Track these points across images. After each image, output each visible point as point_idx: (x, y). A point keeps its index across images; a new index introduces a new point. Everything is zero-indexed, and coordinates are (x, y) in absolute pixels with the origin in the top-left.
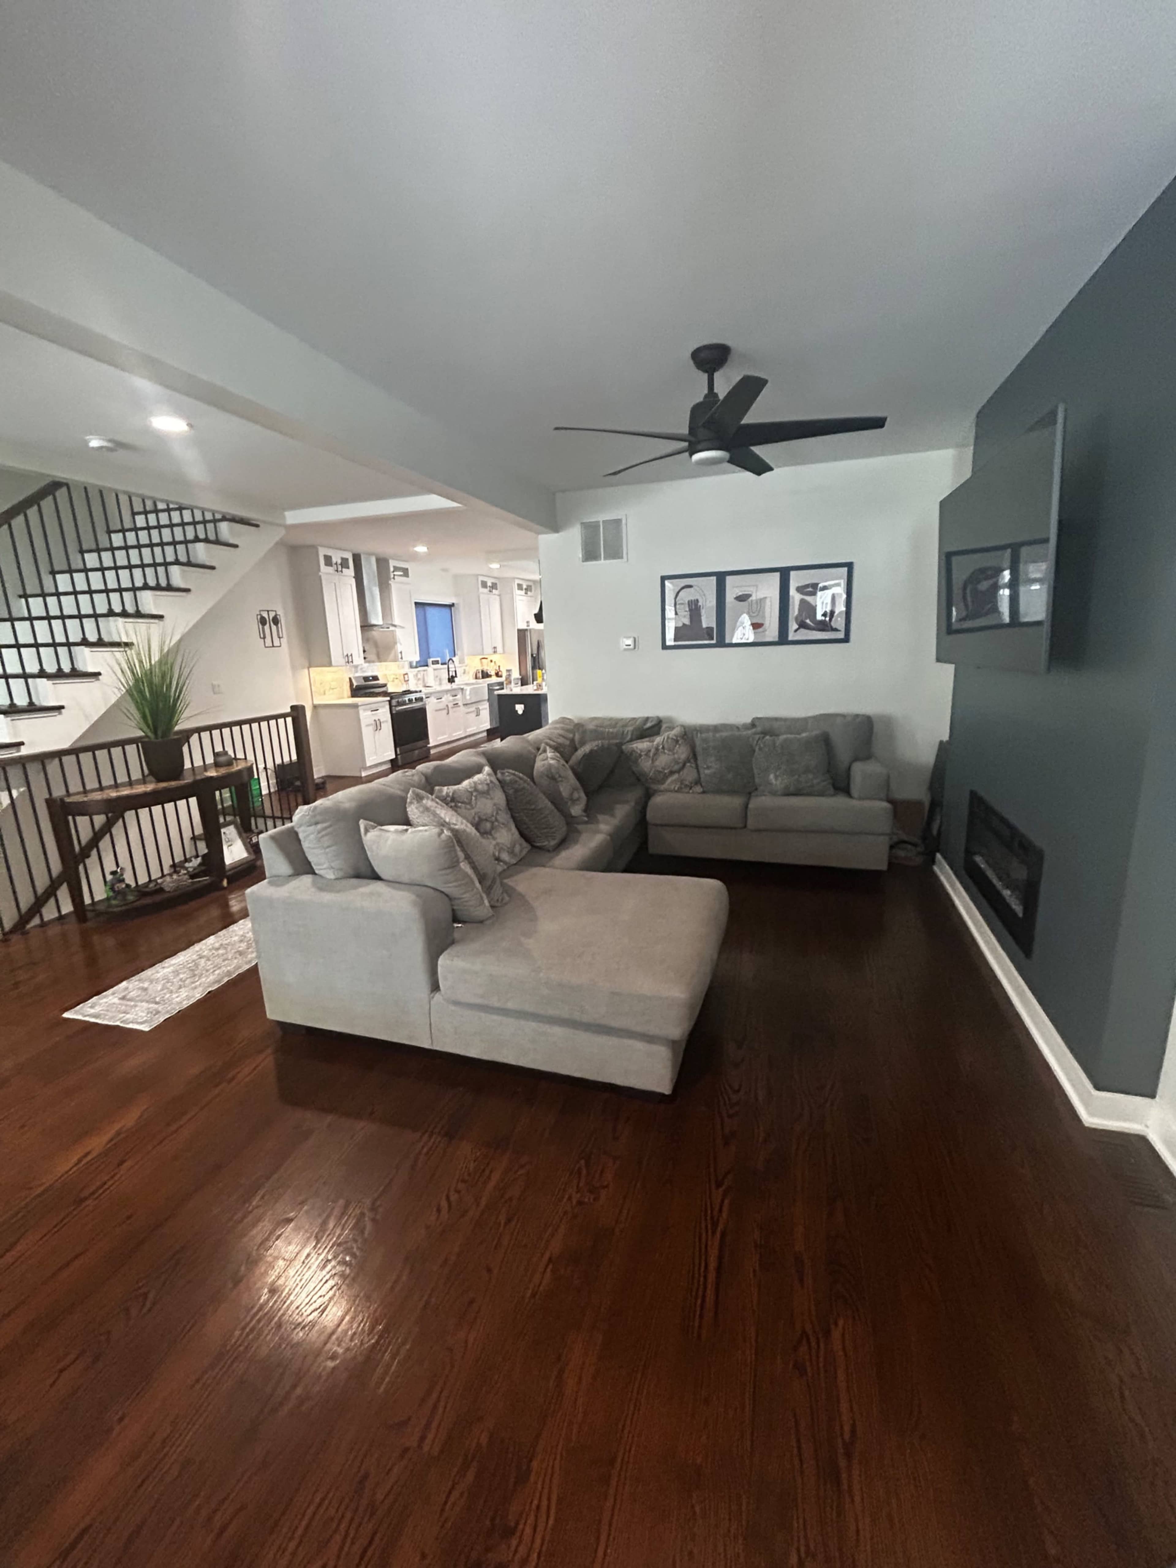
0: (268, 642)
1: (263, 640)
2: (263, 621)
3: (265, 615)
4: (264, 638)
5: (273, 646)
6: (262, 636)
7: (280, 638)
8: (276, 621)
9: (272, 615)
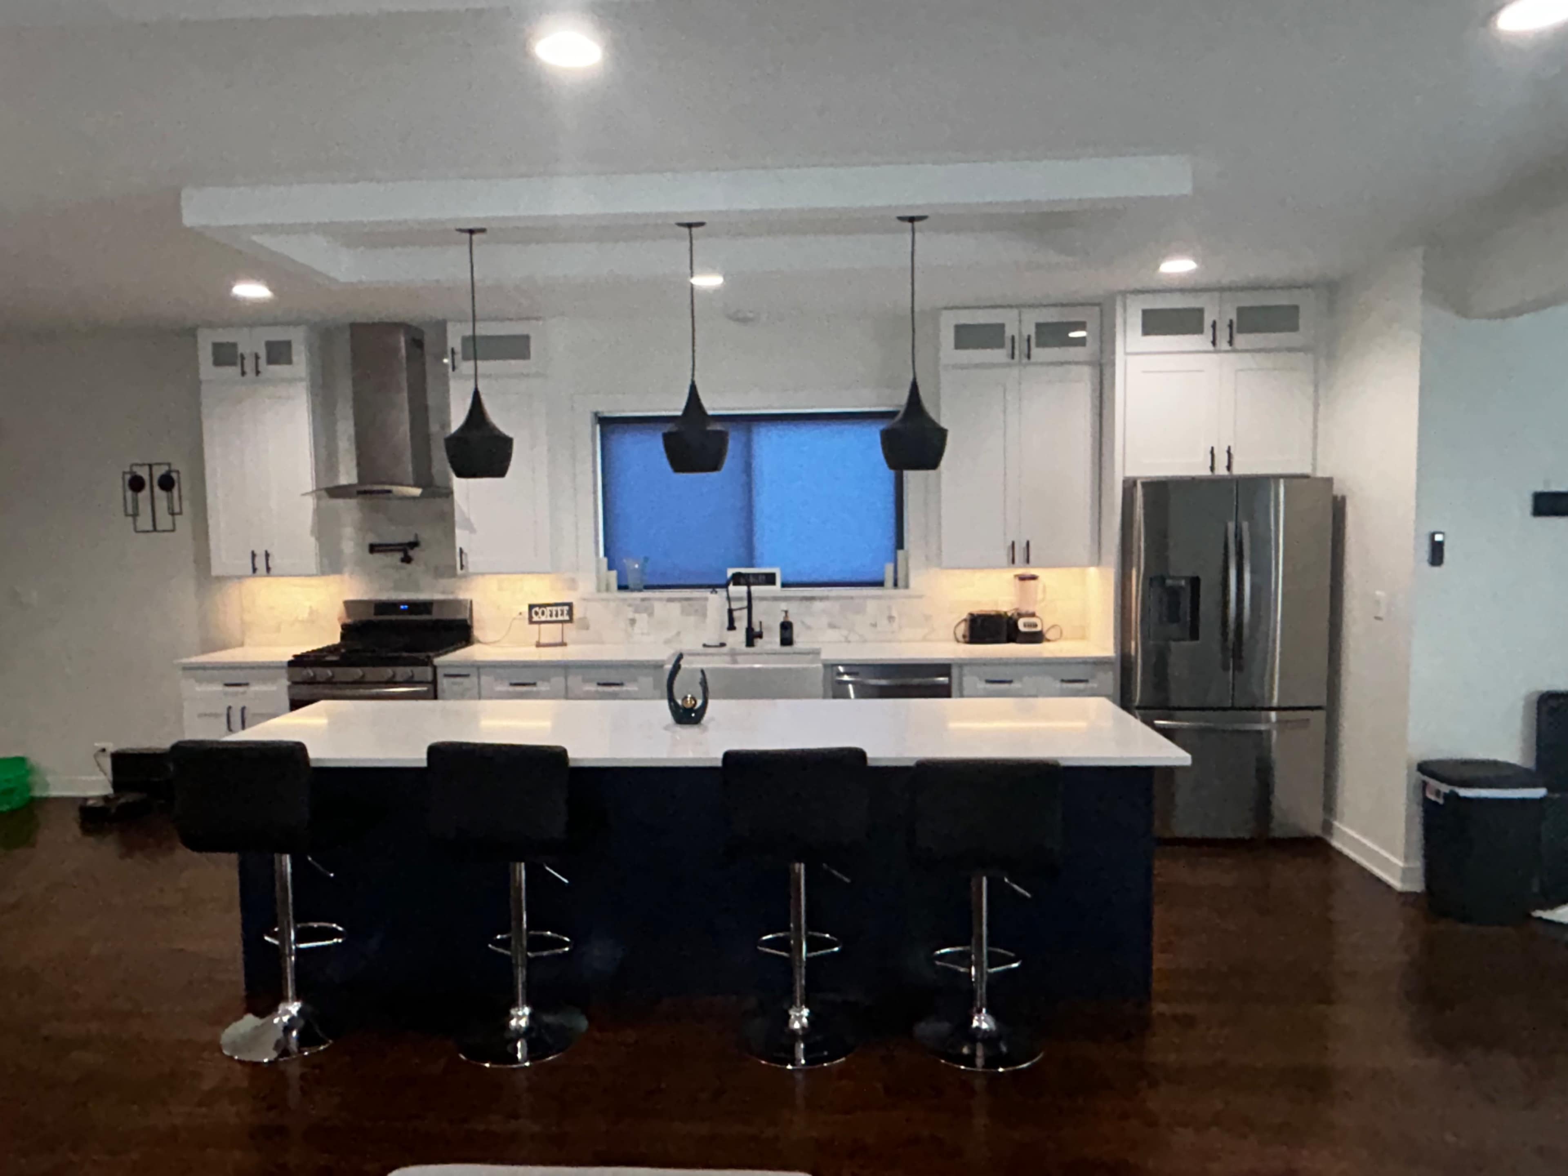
0: (144, 521)
1: (130, 519)
2: (136, 484)
3: (144, 473)
4: (135, 515)
5: (155, 529)
6: (130, 510)
7: (173, 514)
8: (167, 483)
9: (159, 472)
